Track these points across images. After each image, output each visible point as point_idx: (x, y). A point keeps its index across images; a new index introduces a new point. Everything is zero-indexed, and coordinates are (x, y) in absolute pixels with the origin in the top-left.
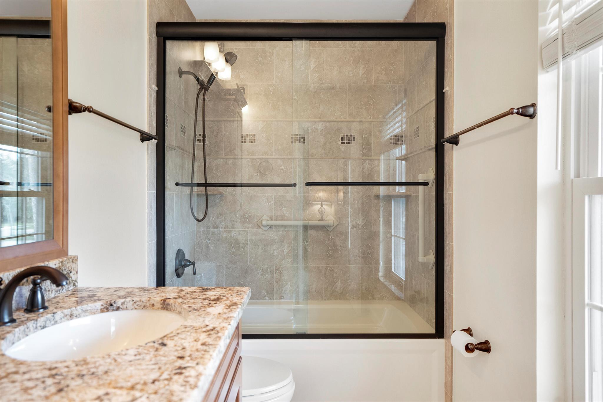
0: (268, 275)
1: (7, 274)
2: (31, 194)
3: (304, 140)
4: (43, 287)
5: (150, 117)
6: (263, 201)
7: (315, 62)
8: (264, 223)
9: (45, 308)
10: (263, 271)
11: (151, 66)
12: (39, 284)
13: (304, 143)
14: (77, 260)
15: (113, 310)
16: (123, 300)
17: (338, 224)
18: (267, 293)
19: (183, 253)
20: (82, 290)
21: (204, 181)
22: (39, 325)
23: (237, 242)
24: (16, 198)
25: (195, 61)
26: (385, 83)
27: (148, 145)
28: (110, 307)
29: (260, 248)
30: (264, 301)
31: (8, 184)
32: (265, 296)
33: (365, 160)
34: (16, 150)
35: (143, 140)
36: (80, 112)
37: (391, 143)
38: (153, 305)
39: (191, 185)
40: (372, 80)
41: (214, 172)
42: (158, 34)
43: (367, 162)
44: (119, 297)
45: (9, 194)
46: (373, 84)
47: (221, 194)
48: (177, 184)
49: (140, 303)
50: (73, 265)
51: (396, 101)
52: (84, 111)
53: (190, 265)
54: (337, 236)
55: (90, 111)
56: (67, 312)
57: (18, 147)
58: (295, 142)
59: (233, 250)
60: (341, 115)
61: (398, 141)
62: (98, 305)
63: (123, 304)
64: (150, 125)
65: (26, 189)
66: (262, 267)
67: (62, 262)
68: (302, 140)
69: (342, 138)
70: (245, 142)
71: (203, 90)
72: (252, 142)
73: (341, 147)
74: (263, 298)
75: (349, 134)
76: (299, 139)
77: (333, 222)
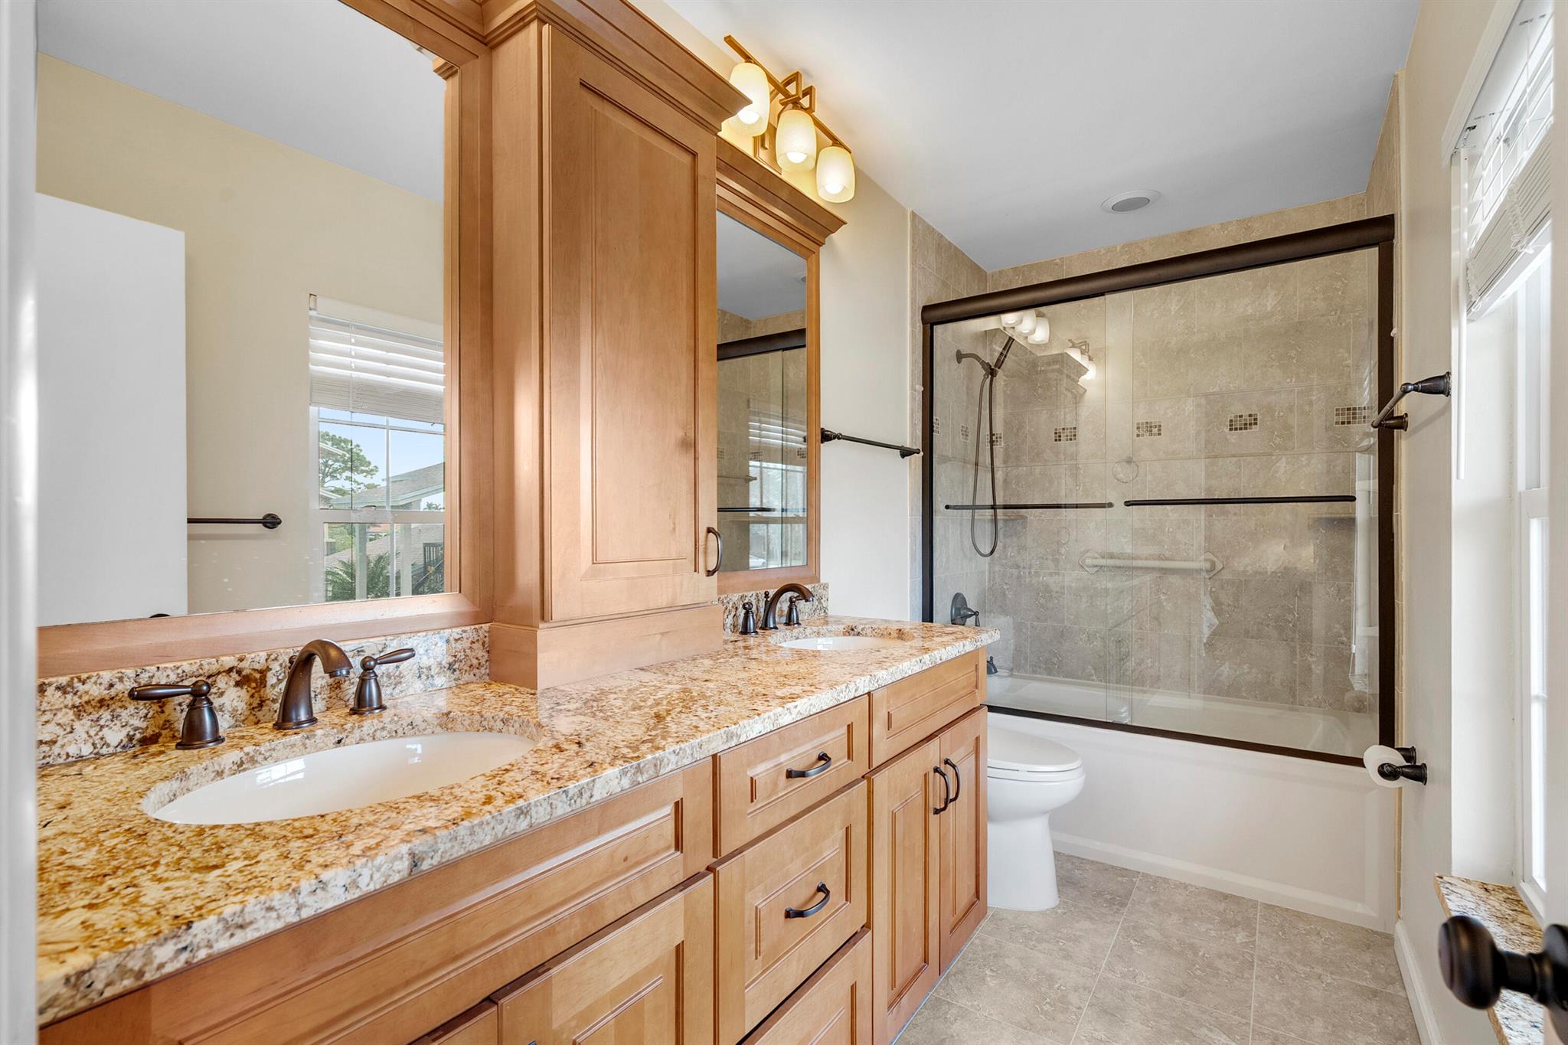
0: (1098, 643)
1: (772, 590)
2: (796, 520)
3: (1160, 430)
4: (798, 606)
5: (912, 426)
6: (1089, 528)
7: (1179, 301)
8: (1089, 561)
9: (798, 623)
10: (1089, 637)
11: (914, 363)
12: (794, 602)
13: (1159, 434)
14: (827, 588)
15: (854, 635)
16: (863, 626)
17: (1223, 568)
18: (1095, 670)
19: (964, 599)
20: (831, 617)
21: (992, 499)
22: (794, 635)
23: (1047, 589)
24: (780, 525)
25: (986, 331)
26: (1323, 316)
27: (910, 461)
28: (851, 631)
29: (1084, 600)
30: (1090, 682)
31: (774, 510)
32: (1092, 675)
33: (1280, 457)
34: (781, 467)
35: (903, 456)
36: (831, 440)
37: (1337, 423)
38: (890, 634)
39: (974, 507)
40: (1295, 313)
41: (1014, 486)
42: (924, 321)
43: (1284, 459)
44: (861, 624)
45: (774, 521)
46: (1296, 320)
47: (1024, 518)
48: (947, 507)
49: (878, 631)
50: (824, 592)
51: (1349, 344)
52: (834, 439)
53: (972, 615)
54: (1223, 588)
55: (839, 439)
56: (815, 629)
57: (782, 463)
58: (1143, 435)
59: (1042, 601)
60: (1229, 383)
61: (1354, 418)
62: (841, 627)
63: (863, 629)
64: (913, 436)
65: (790, 515)
66: (1087, 630)
67: (814, 587)
68: (1155, 430)
69: (1231, 421)
70: (1060, 440)
71: (990, 376)
72: (1071, 439)
73: (1228, 437)
74: (1089, 677)
75: (1245, 414)
76: (1151, 429)
77: (1213, 564)
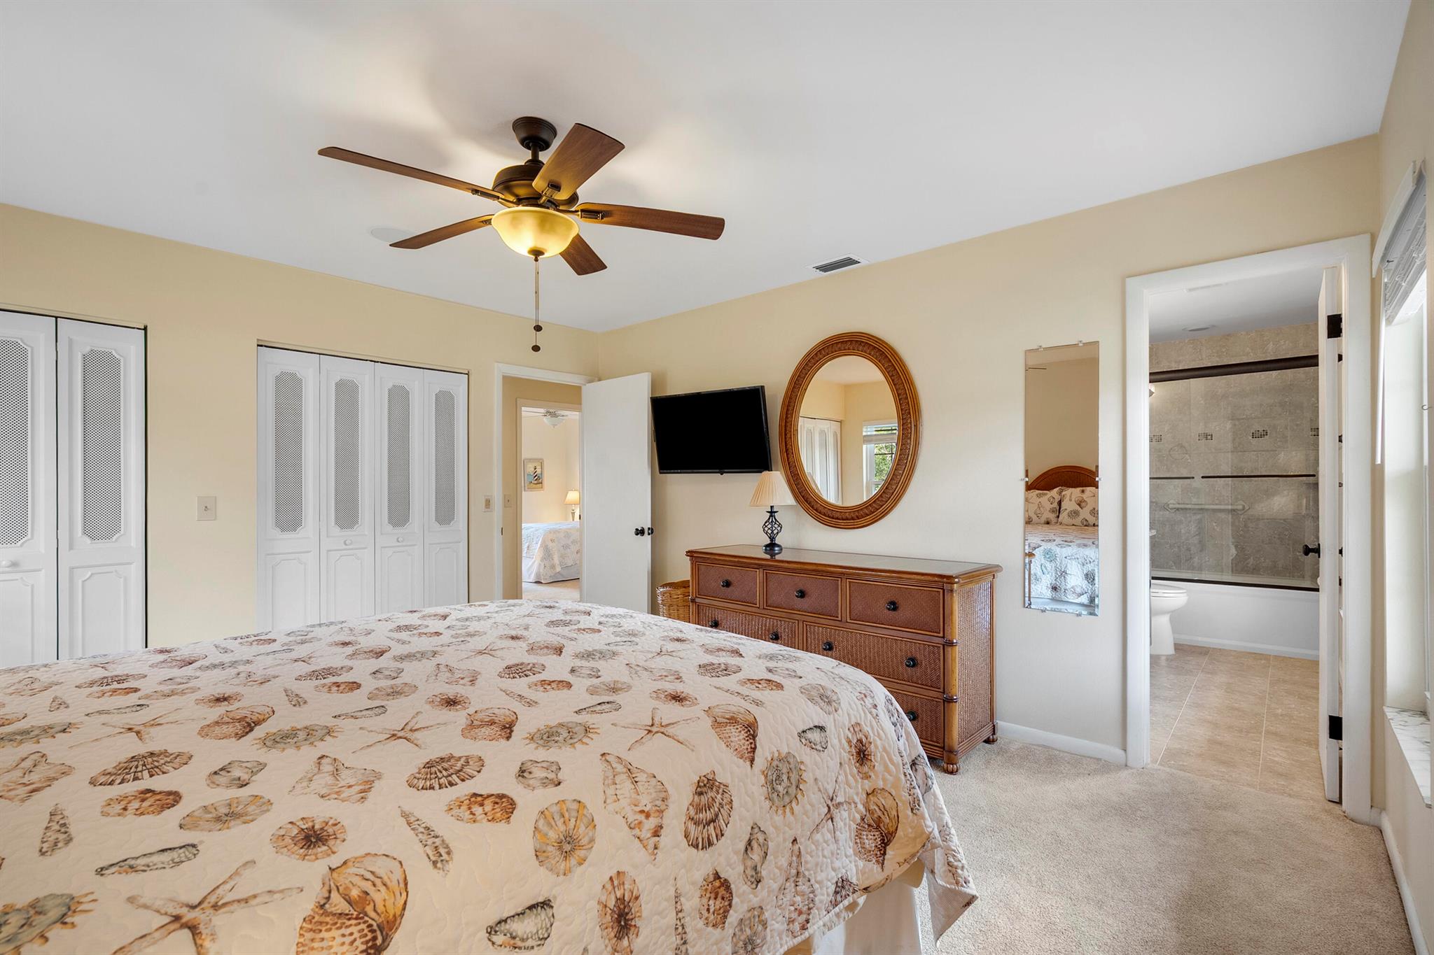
0: (1176, 549)
3: (1212, 437)
6: (1169, 488)
8: (1171, 506)
10: (1170, 546)
13: (1211, 440)
17: (1249, 509)
29: (1167, 527)
33: (1280, 452)
37: (1312, 435)
43: (1283, 452)
58: (1202, 439)
60: (1252, 414)
69: (1253, 433)
72: (1159, 441)
73: (1251, 441)
75: (1261, 430)
76: (1208, 436)
77: (1244, 506)
